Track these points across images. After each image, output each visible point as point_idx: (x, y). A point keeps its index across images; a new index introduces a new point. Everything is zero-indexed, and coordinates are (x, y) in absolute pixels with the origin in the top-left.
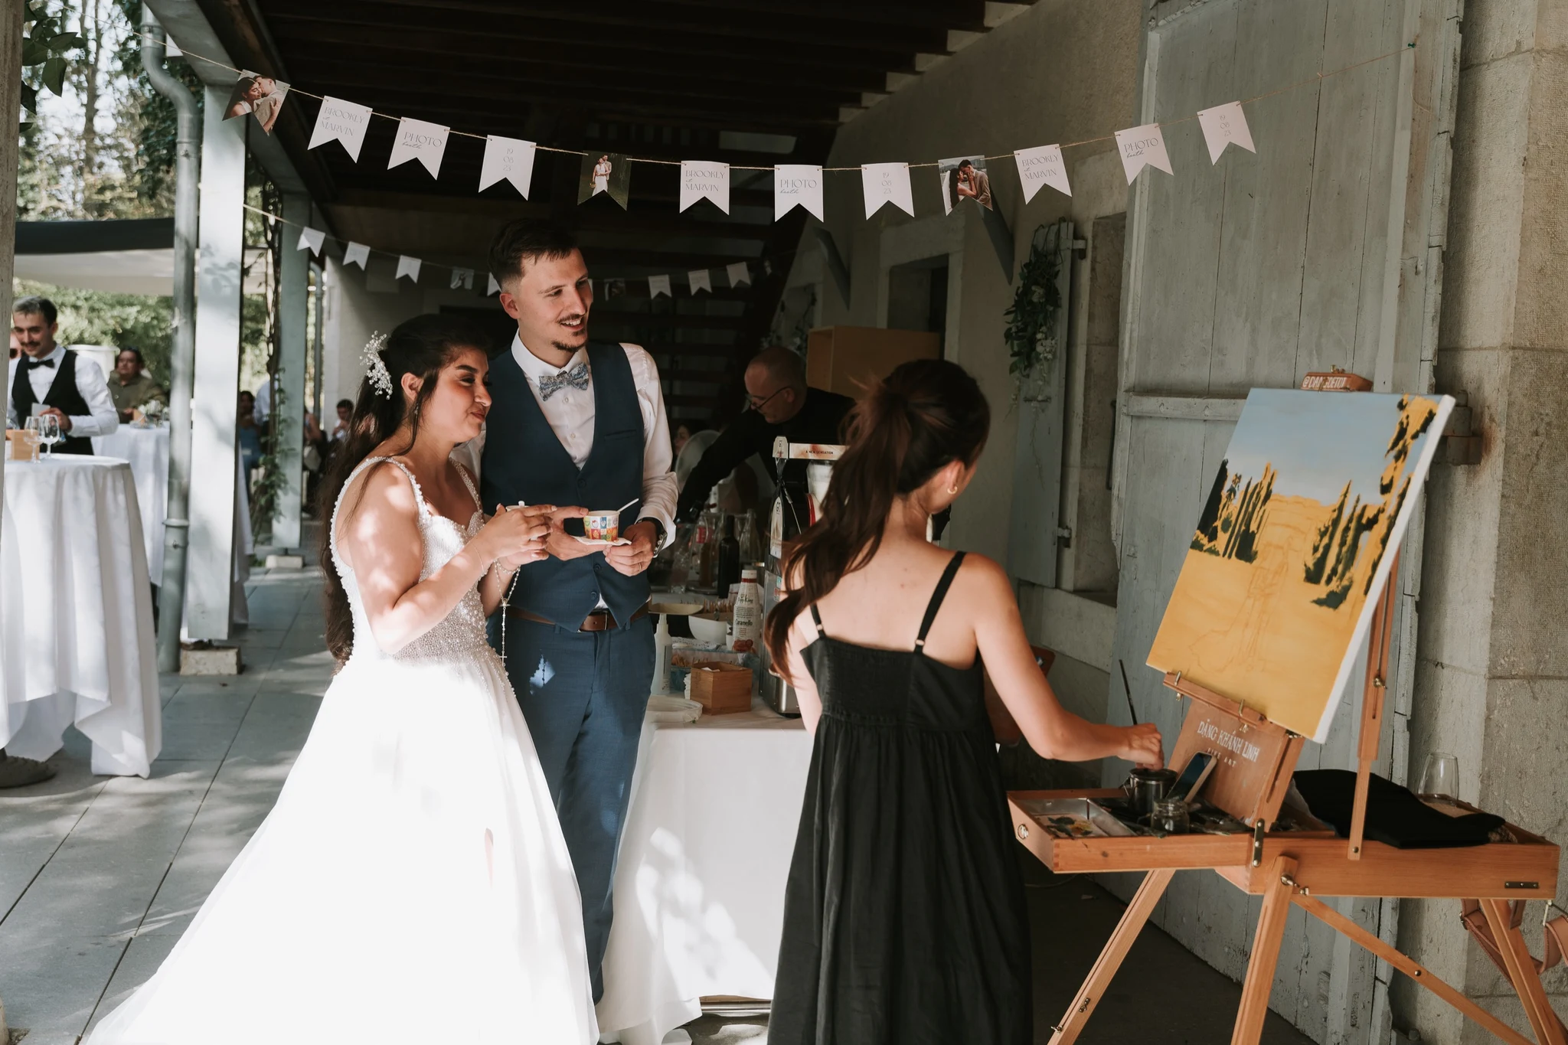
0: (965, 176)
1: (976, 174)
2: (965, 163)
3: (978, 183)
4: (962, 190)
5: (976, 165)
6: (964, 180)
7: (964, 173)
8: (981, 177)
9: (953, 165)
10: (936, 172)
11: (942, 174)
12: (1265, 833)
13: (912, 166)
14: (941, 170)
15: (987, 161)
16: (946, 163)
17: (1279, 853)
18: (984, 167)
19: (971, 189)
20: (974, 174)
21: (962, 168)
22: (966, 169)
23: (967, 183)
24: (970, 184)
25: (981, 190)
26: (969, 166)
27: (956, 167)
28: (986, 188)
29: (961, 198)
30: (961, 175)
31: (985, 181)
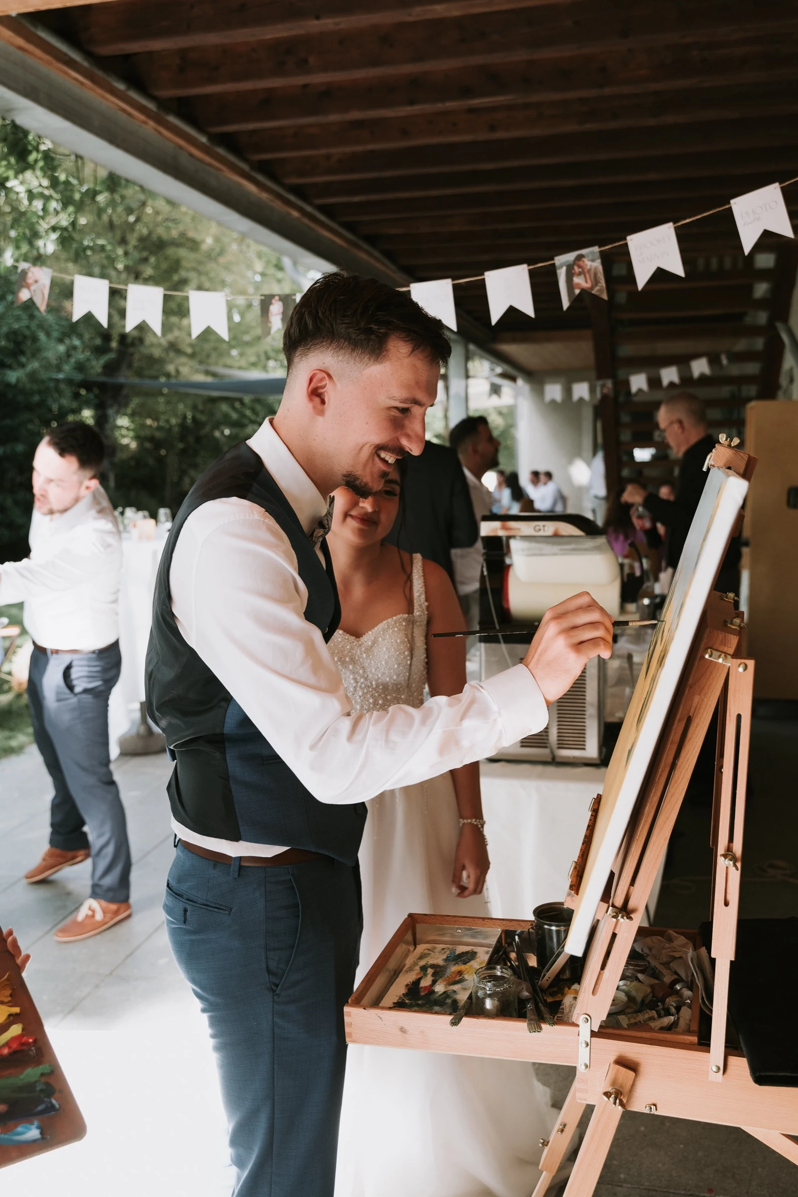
0: (580, 270)
1: (591, 266)
2: (580, 258)
3: (592, 276)
4: (578, 284)
5: (590, 257)
6: (580, 274)
7: (579, 267)
8: (596, 268)
9: (568, 261)
10: (553, 269)
11: (558, 271)
12: (592, 1031)
13: (531, 267)
14: (557, 268)
15: (601, 252)
16: (562, 260)
17: (613, 1058)
18: (598, 259)
19: (586, 282)
20: (588, 267)
21: (577, 262)
22: (581, 263)
23: (582, 276)
24: (585, 277)
25: (596, 282)
26: (584, 259)
27: (572, 263)
28: (601, 279)
29: (577, 291)
30: (577, 269)
31: (600, 272)
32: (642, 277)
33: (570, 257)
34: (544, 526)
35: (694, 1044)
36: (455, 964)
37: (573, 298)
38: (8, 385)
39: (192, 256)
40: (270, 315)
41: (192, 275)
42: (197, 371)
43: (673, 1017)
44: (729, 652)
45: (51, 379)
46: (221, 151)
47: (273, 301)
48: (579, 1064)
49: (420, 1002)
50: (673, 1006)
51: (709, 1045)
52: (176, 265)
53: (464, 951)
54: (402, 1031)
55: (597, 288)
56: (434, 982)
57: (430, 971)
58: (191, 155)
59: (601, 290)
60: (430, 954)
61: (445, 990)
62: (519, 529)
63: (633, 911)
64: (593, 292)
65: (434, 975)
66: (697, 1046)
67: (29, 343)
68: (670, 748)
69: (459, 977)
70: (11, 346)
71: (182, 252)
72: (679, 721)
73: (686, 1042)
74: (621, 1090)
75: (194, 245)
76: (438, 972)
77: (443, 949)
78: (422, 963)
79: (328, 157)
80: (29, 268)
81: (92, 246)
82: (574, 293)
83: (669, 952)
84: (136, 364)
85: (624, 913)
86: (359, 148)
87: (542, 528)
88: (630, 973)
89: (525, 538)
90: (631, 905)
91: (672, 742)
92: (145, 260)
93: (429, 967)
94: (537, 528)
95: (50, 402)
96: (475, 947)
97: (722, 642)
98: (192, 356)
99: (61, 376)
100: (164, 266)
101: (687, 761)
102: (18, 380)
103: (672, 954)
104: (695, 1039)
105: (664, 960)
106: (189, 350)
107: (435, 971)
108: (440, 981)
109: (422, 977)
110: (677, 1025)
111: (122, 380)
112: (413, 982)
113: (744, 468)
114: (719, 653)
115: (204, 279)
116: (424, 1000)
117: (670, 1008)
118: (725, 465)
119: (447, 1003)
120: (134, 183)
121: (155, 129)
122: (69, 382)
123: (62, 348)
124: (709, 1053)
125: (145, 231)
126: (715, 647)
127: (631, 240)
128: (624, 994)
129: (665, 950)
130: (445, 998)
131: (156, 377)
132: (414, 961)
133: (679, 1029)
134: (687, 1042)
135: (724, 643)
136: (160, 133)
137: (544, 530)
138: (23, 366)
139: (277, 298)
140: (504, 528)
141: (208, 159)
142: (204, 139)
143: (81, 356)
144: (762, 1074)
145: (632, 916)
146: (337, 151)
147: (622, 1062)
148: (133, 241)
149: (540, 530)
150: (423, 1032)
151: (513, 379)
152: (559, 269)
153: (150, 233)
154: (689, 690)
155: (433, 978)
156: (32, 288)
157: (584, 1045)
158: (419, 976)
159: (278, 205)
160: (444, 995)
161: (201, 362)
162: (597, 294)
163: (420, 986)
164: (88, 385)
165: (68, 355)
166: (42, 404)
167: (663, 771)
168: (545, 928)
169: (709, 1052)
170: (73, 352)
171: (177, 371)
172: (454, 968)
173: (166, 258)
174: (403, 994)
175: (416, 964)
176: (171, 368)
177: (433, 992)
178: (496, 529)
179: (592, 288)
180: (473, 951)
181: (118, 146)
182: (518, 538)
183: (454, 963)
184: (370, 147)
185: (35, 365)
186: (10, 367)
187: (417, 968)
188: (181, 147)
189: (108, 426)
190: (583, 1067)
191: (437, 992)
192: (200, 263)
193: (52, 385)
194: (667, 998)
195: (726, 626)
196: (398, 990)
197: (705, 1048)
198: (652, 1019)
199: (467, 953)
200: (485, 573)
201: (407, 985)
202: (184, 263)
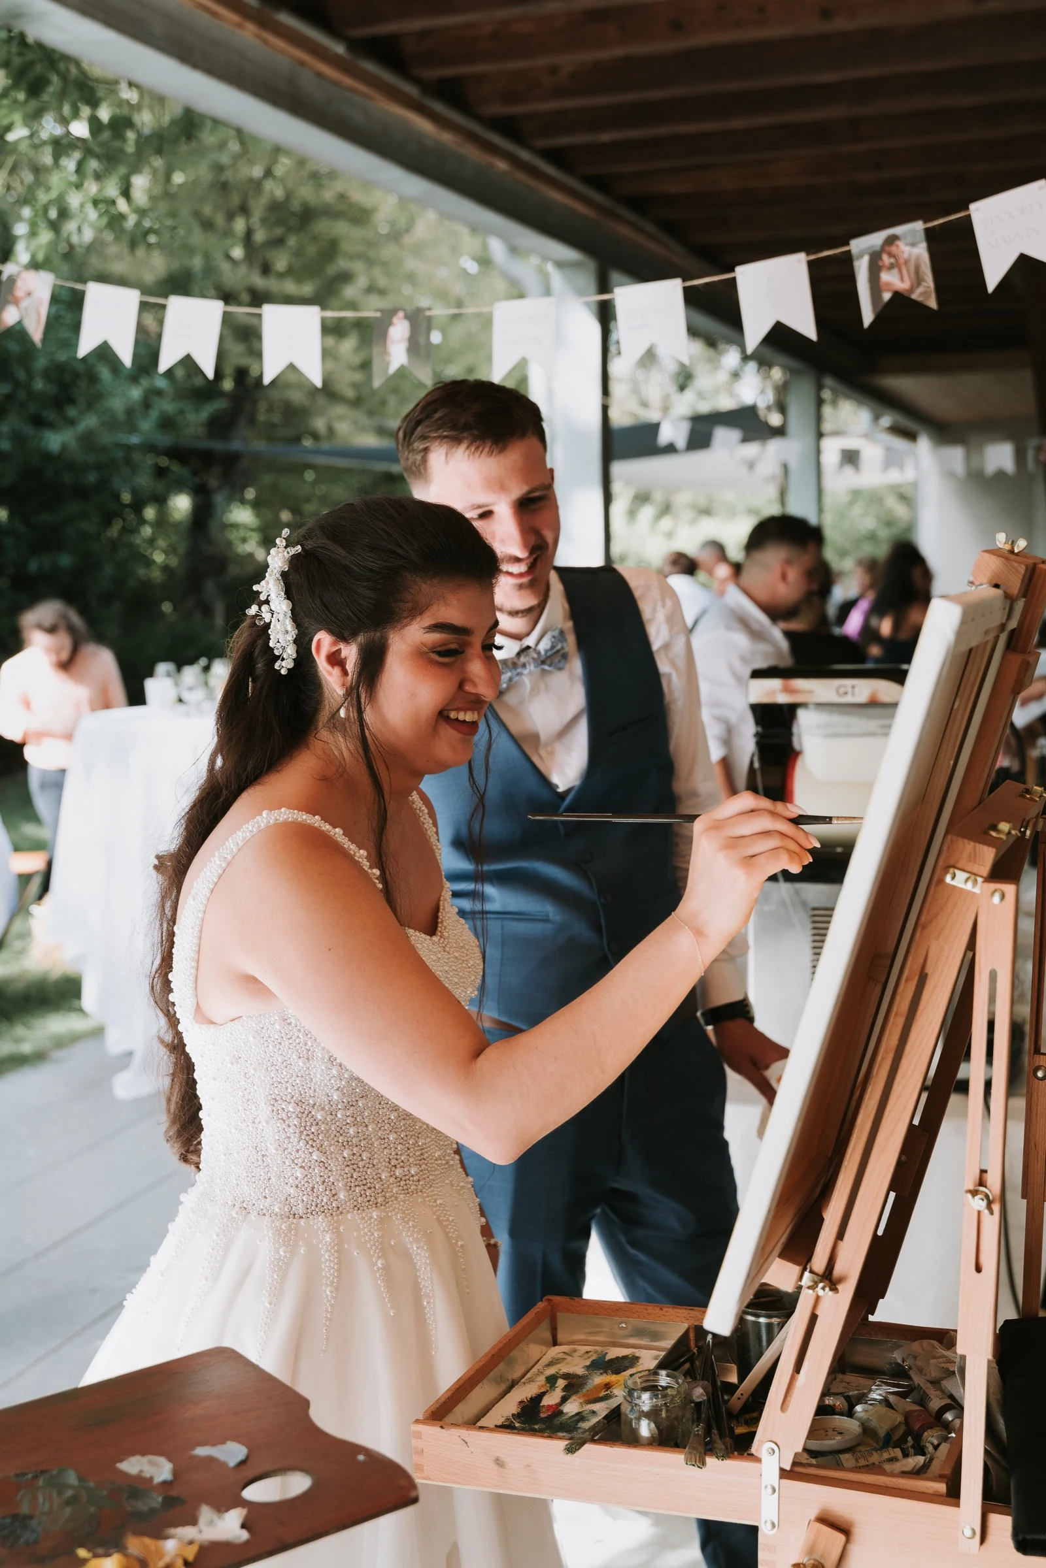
0: (892, 260)
1: (910, 255)
2: (891, 240)
3: (912, 269)
4: (888, 284)
5: (909, 240)
6: (891, 267)
7: (890, 255)
8: (918, 259)
9: (872, 246)
10: (847, 260)
11: (856, 264)
12: (782, 1470)
13: (812, 257)
14: (854, 258)
15: (927, 231)
16: (862, 246)
17: (813, 1513)
18: (921, 242)
19: (902, 279)
20: (906, 256)
21: (887, 248)
22: (893, 249)
23: (895, 271)
24: (900, 271)
25: (918, 280)
26: (898, 243)
27: (878, 248)
28: (928, 276)
29: (887, 296)
30: (886, 260)
31: (925, 263)
32: (994, 271)
33: (876, 239)
34: (853, 687)
35: (941, 1496)
36: (601, 1374)
37: (879, 308)
38: (47, 456)
39: (356, 233)
40: (388, 342)
41: (358, 267)
42: (363, 429)
43: (923, 1458)
44: (980, 873)
45: (118, 445)
46: (370, 66)
47: (395, 320)
48: (763, 1521)
49: (536, 1427)
50: (932, 1444)
51: (958, 1497)
52: (331, 249)
53: (620, 1356)
54: (498, 1464)
55: (920, 290)
56: (564, 1400)
57: (561, 1383)
58: (320, 75)
59: (926, 294)
60: (564, 1359)
61: (580, 1411)
62: (811, 692)
63: (841, 1280)
64: (914, 296)
65: (565, 1389)
66: (945, 1498)
67: (83, 384)
68: (893, 1022)
69: (605, 1392)
70: (52, 390)
71: (340, 228)
72: (907, 981)
73: (929, 1491)
74: (822, 1561)
75: (360, 216)
76: (574, 1385)
77: (587, 1352)
78: (551, 1371)
79: (554, 70)
80: (19, 273)
81: (157, 229)
82: (880, 297)
83: (941, 1363)
84: (262, 417)
85: (827, 1282)
86: (603, 55)
87: (850, 690)
88: (880, 1395)
89: (820, 706)
90: (838, 1270)
91: (896, 1015)
92: (279, 242)
93: (561, 1377)
94: (842, 690)
95: (116, 482)
96: (637, 1350)
97: (970, 857)
98: (356, 403)
99: (135, 440)
100: (311, 250)
101: (920, 1043)
102: (64, 447)
103: (945, 1365)
104: (942, 1487)
105: (933, 1375)
106: (350, 393)
107: (569, 1383)
108: (574, 1397)
109: (548, 1391)
110: (928, 1469)
111: (236, 445)
112: (531, 1398)
113: (1019, 586)
114: (966, 875)
115: (377, 272)
116: (544, 1424)
117: (925, 1446)
118: (989, 582)
119: (579, 1428)
120: (227, 125)
121: (257, 36)
122: (150, 448)
123: (136, 393)
124: (959, 1507)
125: (279, 193)
126: (959, 865)
127: (977, 210)
128: (858, 1423)
129: (935, 1360)
130: (578, 1421)
131: (297, 439)
132: (539, 1370)
133: (929, 1473)
134: (931, 1491)
135: (973, 858)
136: (265, 41)
137: (853, 694)
138: (72, 423)
139: (401, 314)
140: (787, 690)
141: (348, 81)
142: (339, 49)
143: (167, 406)
144: (1028, 1537)
145: (838, 1287)
146: (570, 61)
147: (827, 1520)
148: (258, 208)
149: (846, 693)
150: (529, 1466)
151: (911, 436)
152: (858, 259)
153: (289, 195)
154: (921, 932)
155: (564, 1393)
156: (24, 304)
157: (770, 1490)
158: (543, 1390)
159: (471, 152)
160: (577, 1417)
161: (371, 413)
162: (920, 299)
163: (541, 1404)
164: (178, 454)
165: (146, 404)
166: (103, 486)
167: (883, 1059)
168: (747, 1320)
169: (958, 1505)
170: (156, 399)
171: (331, 431)
172: (598, 1379)
173: (314, 239)
174: (513, 1415)
175: (541, 1372)
176: (319, 424)
177: (561, 1412)
178: (774, 692)
179: (912, 290)
180: (633, 1356)
181: (195, 65)
182: (811, 707)
183: (602, 1371)
184: (619, 52)
185: (90, 421)
186: (51, 426)
187: (542, 1379)
188: (302, 63)
189: (213, 526)
190: (769, 1526)
191: (567, 1413)
192: (370, 244)
193: (120, 454)
194: (924, 1431)
195: (986, 833)
196: (509, 1406)
197: (953, 1500)
198: (892, 1460)
199: (625, 1357)
200: (756, 765)
201: (521, 1402)
202: (345, 246)
